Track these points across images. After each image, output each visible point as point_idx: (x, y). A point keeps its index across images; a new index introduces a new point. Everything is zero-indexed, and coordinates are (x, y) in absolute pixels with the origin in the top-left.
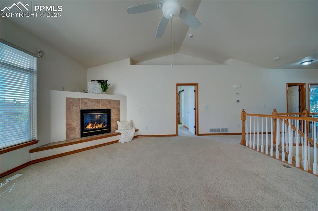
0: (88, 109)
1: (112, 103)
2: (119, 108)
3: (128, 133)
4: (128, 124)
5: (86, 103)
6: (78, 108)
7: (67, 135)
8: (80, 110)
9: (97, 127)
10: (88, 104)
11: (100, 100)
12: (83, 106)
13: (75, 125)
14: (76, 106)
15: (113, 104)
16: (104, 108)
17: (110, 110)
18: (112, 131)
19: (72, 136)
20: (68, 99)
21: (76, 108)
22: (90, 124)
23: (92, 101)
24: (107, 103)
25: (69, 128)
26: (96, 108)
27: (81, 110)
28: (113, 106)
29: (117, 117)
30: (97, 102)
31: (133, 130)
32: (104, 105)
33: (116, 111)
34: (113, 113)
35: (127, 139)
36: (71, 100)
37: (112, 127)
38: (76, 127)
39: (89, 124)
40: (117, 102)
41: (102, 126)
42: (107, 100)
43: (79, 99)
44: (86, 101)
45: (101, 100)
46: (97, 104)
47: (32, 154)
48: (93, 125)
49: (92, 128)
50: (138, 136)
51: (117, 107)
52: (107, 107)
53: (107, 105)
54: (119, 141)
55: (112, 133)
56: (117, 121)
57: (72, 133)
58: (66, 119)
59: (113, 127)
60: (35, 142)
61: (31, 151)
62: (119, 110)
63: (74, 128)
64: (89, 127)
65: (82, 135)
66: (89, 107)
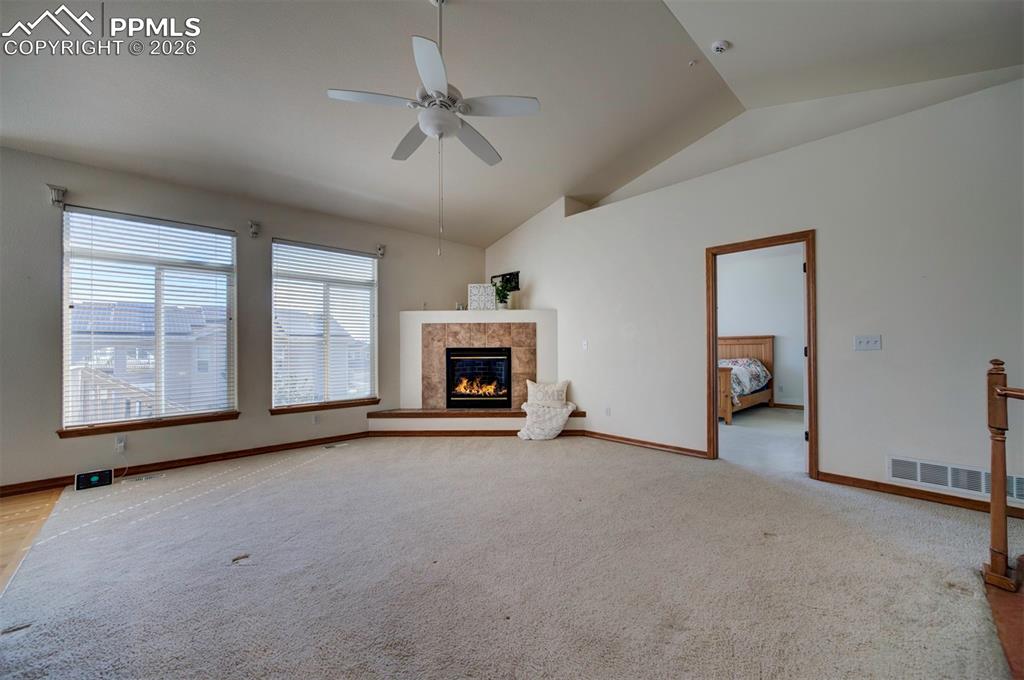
0: (461, 346)
1: (514, 331)
2: (535, 345)
3: (547, 416)
4: (553, 392)
5: (456, 334)
6: (441, 344)
7: (424, 400)
8: (444, 349)
9: (481, 392)
10: (460, 337)
11: (485, 324)
12: (451, 339)
13: (437, 380)
14: (439, 341)
15: (519, 333)
16: (496, 344)
17: (509, 350)
18: (514, 405)
19: (432, 402)
20: (425, 326)
21: (439, 344)
22: (465, 382)
23: (469, 328)
24: (502, 332)
25: (428, 387)
26: (477, 345)
27: (447, 349)
28: (516, 339)
29: (527, 370)
30: (479, 331)
31: (565, 410)
32: (493, 337)
33: (524, 353)
34: (518, 358)
35: (537, 431)
36: (430, 329)
37: (516, 394)
38: (439, 386)
39: (461, 382)
40: (530, 330)
41: (495, 390)
42: (501, 325)
43: (444, 326)
44: (457, 328)
45: (489, 324)
46: (479, 336)
47: (370, 420)
48: (472, 385)
49: (468, 392)
50: (584, 431)
51: (529, 341)
52: (501, 341)
53: (502, 338)
54: (519, 434)
55: (513, 409)
56: (528, 381)
57: (432, 397)
58: (423, 367)
59: (519, 396)
60: (374, 401)
61: (370, 415)
62: (535, 350)
63: (435, 386)
64: (462, 388)
65: (450, 404)
66: (463, 342)
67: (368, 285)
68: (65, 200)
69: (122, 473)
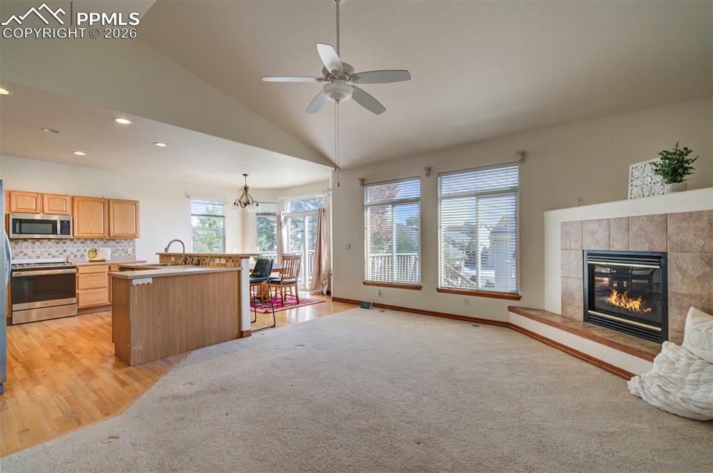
0: (599, 249)
1: (673, 226)
5: (593, 233)
6: (579, 245)
7: (564, 305)
8: (582, 251)
10: (598, 237)
11: (628, 219)
12: (588, 239)
13: (574, 286)
14: (576, 242)
15: (682, 229)
16: (643, 246)
19: (570, 310)
20: (563, 226)
21: (576, 245)
23: (608, 226)
24: (652, 229)
25: (566, 291)
26: (617, 247)
28: (675, 239)
29: (697, 292)
30: (620, 228)
32: (639, 236)
33: (693, 264)
34: (680, 270)
36: (568, 228)
37: (676, 327)
38: (576, 293)
40: (702, 223)
42: (651, 218)
43: (581, 225)
44: (593, 227)
46: (620, 235)
48: (620, 297)
51: (700, 243)
52: (651, 243)
56: (692, 310)
57: (570, 306)
59: (680, 331)
60: (515, 297)
61: (511, 309)
65: (586, 318)
66: (601, 244)
67: (512, 191)
68: (363, 183)
69: (376, 305)
